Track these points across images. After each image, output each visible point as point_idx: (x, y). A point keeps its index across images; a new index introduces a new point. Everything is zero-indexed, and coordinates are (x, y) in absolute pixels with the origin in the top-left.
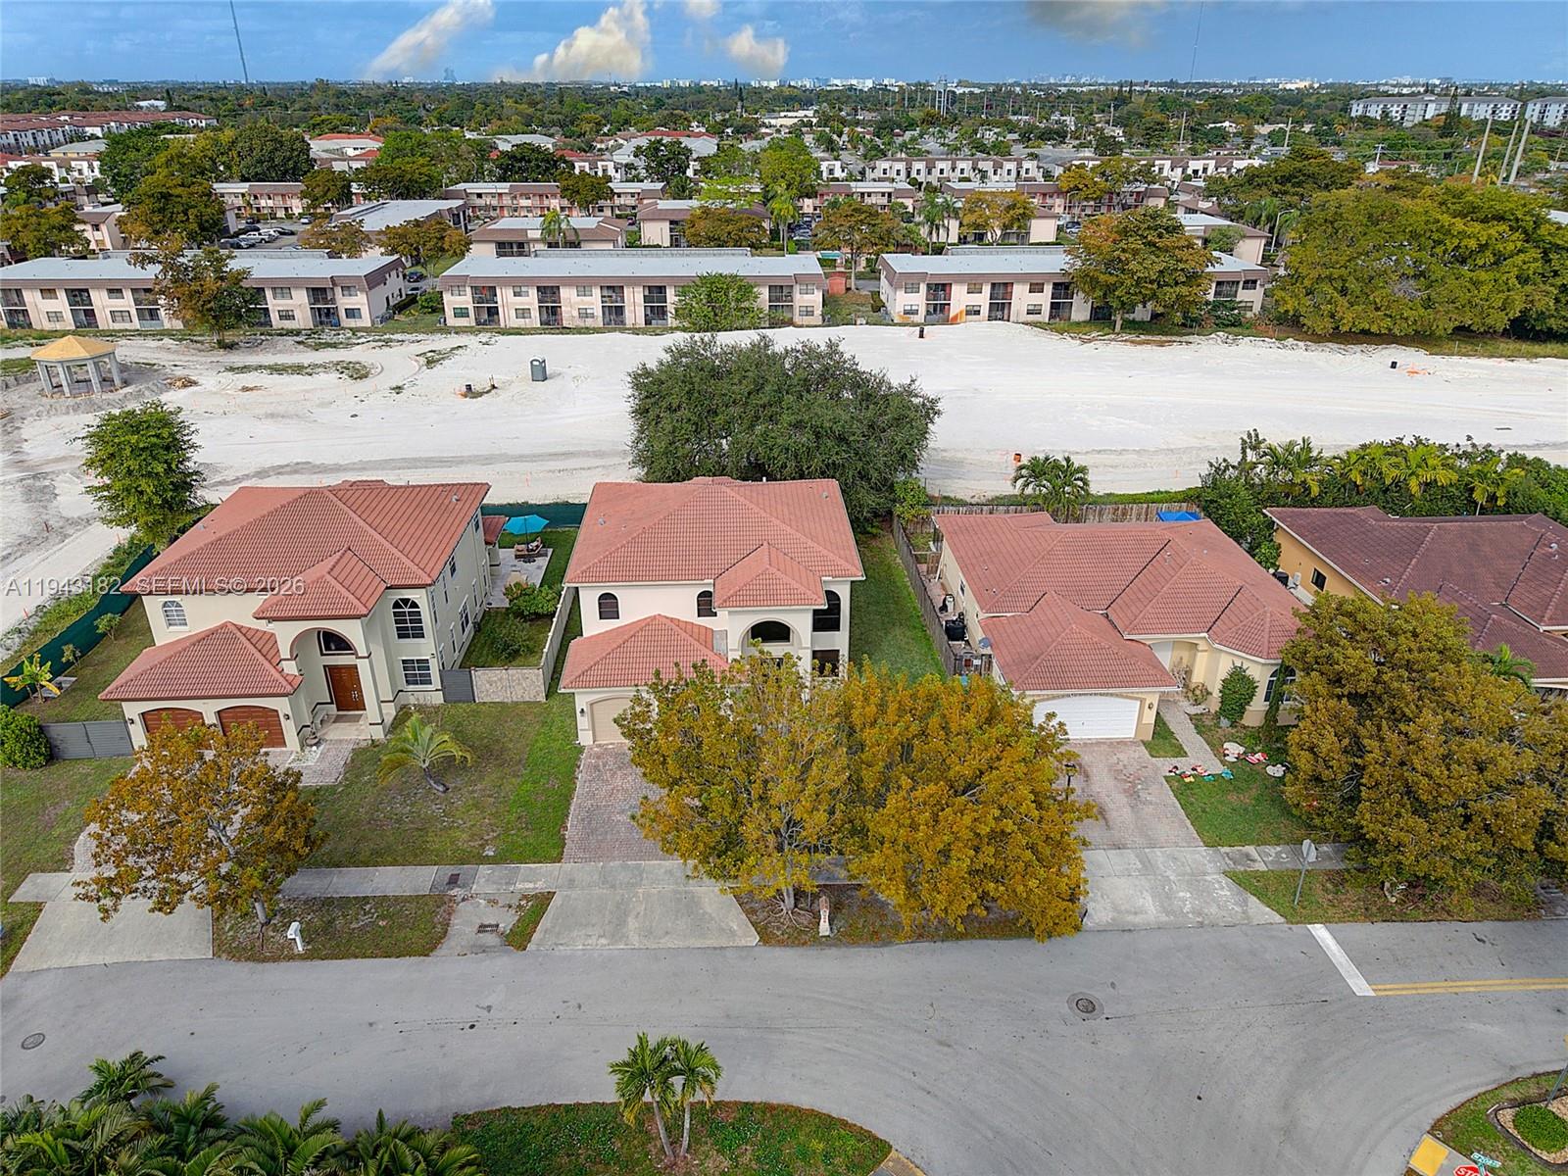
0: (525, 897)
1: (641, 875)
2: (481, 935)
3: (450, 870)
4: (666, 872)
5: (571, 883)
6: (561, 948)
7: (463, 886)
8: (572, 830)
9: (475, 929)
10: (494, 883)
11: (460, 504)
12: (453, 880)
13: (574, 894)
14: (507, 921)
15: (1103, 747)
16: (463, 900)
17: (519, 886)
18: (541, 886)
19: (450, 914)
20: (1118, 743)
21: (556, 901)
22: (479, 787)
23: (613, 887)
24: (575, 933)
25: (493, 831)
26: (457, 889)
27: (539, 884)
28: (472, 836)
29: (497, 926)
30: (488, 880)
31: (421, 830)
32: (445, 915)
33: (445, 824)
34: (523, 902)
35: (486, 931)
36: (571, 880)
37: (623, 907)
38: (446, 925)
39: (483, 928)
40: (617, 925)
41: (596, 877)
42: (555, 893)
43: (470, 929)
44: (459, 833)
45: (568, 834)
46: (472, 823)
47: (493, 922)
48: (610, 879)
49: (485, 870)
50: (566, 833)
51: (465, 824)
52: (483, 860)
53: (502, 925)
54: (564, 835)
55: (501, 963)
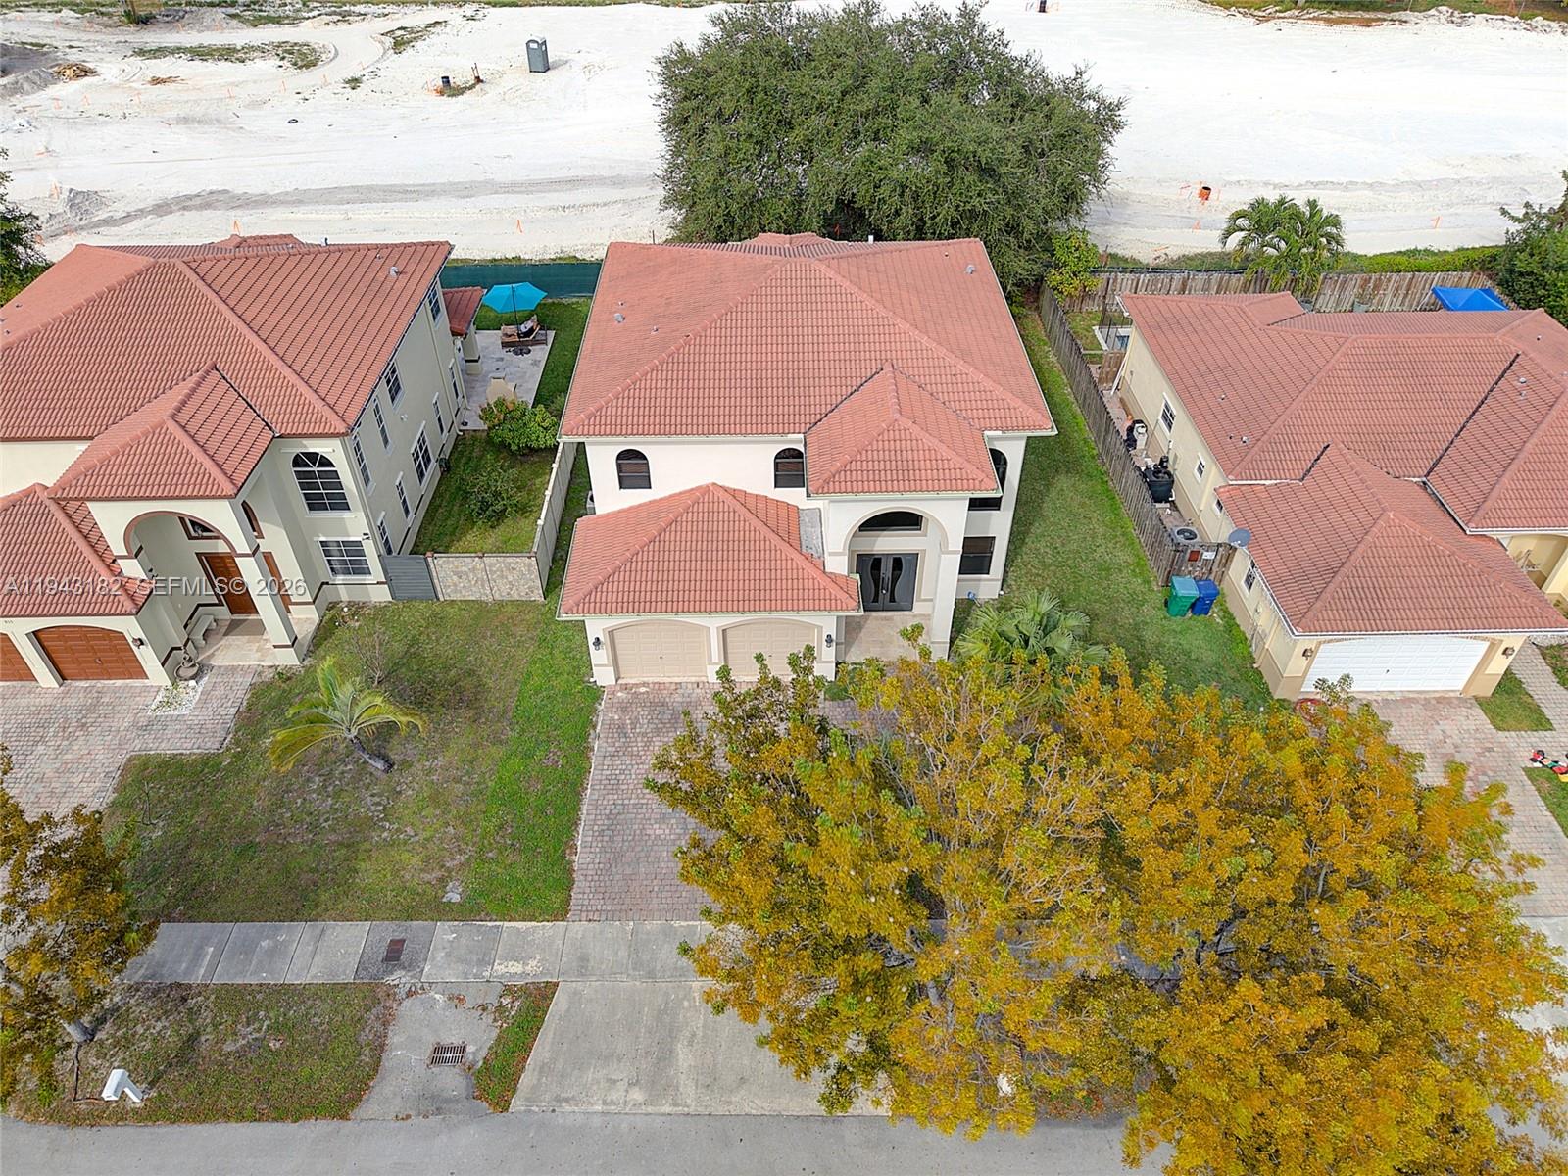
0: (508, 990)
2: (435, 1070)
3: (389, 930)
5: (583, 966)
6: (566, 1107)
7: (407, 968)
8: (585, 855)
9: (427, 1056)
10: (460, 961)
11: (403, 279)
12: (394, 954)
13: (589, 988)
14: (478, 1038)
15: (1416, 709)
16: (409, 994)
17: (500, 969)
18: (529, 969)
19: (385, 1024)
20: (1439, 700)
21: (559, 1004)
22: (441, 761)
23: (651, 975)
24: (590, 1075)
25: (460, 851)
26: (399, 972)
27: (532, 966)
28: (427, 860)
29: (463, 1049)
30: (448, 955)
31: (348, 846)
32: (378, 1026)
33: (385, 834)
34: (505, 1001)
35: (445, 1061)
36: (584, 959)
37: (667, 1019)
38: (379, 1048)
39: (440, 1054)
40: (659, 1059)
41: (623, 952)
42: (556, 985)
43: (419, 1057)
44: (406, 855)
45: (578, 860)
46: (427, 834)
47: (456, 1041)
48: (646, 957)
49: (445, 932)
50: (575, 858)
51: (416, 835)
52: (443, 911)
53: (470, 1049)
54: (571, 863)
55: (469, 1139)
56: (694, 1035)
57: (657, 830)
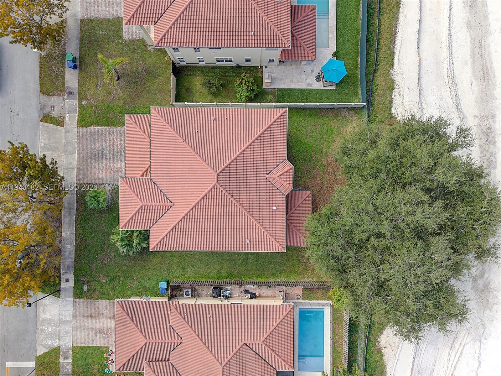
0: (64, 118)
1: (70, 154)
2: (50, 107)
3: (76, 91)
4: (71, 162)
5: (67, 132)
6: (41, 132)
7: (68, 97)
8: (93, 129)
9: (52, 105)
10: (69, 107)
12: (71, 93)
13: (63, 133)
14: (55, 114)
16: (63, 98)
17: (67, 115)
18: (67, 121)
19: (58, 95)
21: (60, 128)
22: (119, 92)
23: (65, 145)
24: (46, 136)
25: (95, 102)
26: (67, 95)
28: (93, 95)
29: (53, 111)
30: (70, 104)
31: (96, 77)
32: (57, 94)
33: (99, 84)
34: (62, 117)
35: (51, 108)
36: (69, 132)
37: (56, 149)
38: (53, 95)
39: (53, 107)
40: (49, 148)
41: (70, 140)
42: (64, 127)
43: (52, 103)
44: (94, 90)
45: (92, 128)
46: (99, 93)
47: (55, 110)
48: (69, 144)
49: (75, 102)
50: (92, 127)
51: (99, 91)
52: (80, 101)
53: (54, 112)
54: (91, 126)
55: (35, 115)
56: (53, 154)
57: (98, 145)
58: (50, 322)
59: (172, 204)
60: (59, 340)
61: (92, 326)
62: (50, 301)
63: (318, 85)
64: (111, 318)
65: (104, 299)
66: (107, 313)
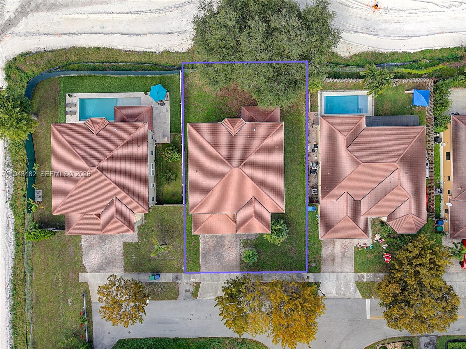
0: (194, 283)
1: (219, 277)
2: (186, 293)
3: (175, 274)
4: (225, 277)
5: (204, 280)
6: (204, 298)
9: (185, 291)
10: (186, 279)
12: (177, 278)
13: (205, 283)
14: (191, 289)
16: (180, 283)
17: (192, 280)
18: (196, 280)
19: (178, 287)
21: (201, 285)
22: (175, 244)
23: (213, 281)
24: (207, 295)
25: (182, 261)
26: (178, 281)
27: (197, 280)
28: (177, 262)
29: (189, 290)
30: (184, 278)
31: (165, 260)
32: (177, 288)
33: (170, 258)
34: (194, 284)
35: (187, 292)
36: (204, 279)
37: (216, 287)
38: (178, 290)
39: (186, 291)
40: (216, 293)
41: (209, 278)
42: (200, 282)
43: (184, 291)
44: (174, 262)
45: (201, 262)
46: (176, 258)
47: (188, 289)
48: (212, 278)
49: (183, 274)
50: (200, 262)
51: (175, 258)
52: (182, 271)
53: (190, 290)
54: (199, 263)
55: (193, 302)
56: (220, 289)
57: (212, 257)
58: (338, 289)
59: (253, 198)
60: (350, 282)
61: (340, 259)
62: (323, 289)
63: (167, 104)
64: (334, 246)
65: (321, 251)
66: (330, 249)
